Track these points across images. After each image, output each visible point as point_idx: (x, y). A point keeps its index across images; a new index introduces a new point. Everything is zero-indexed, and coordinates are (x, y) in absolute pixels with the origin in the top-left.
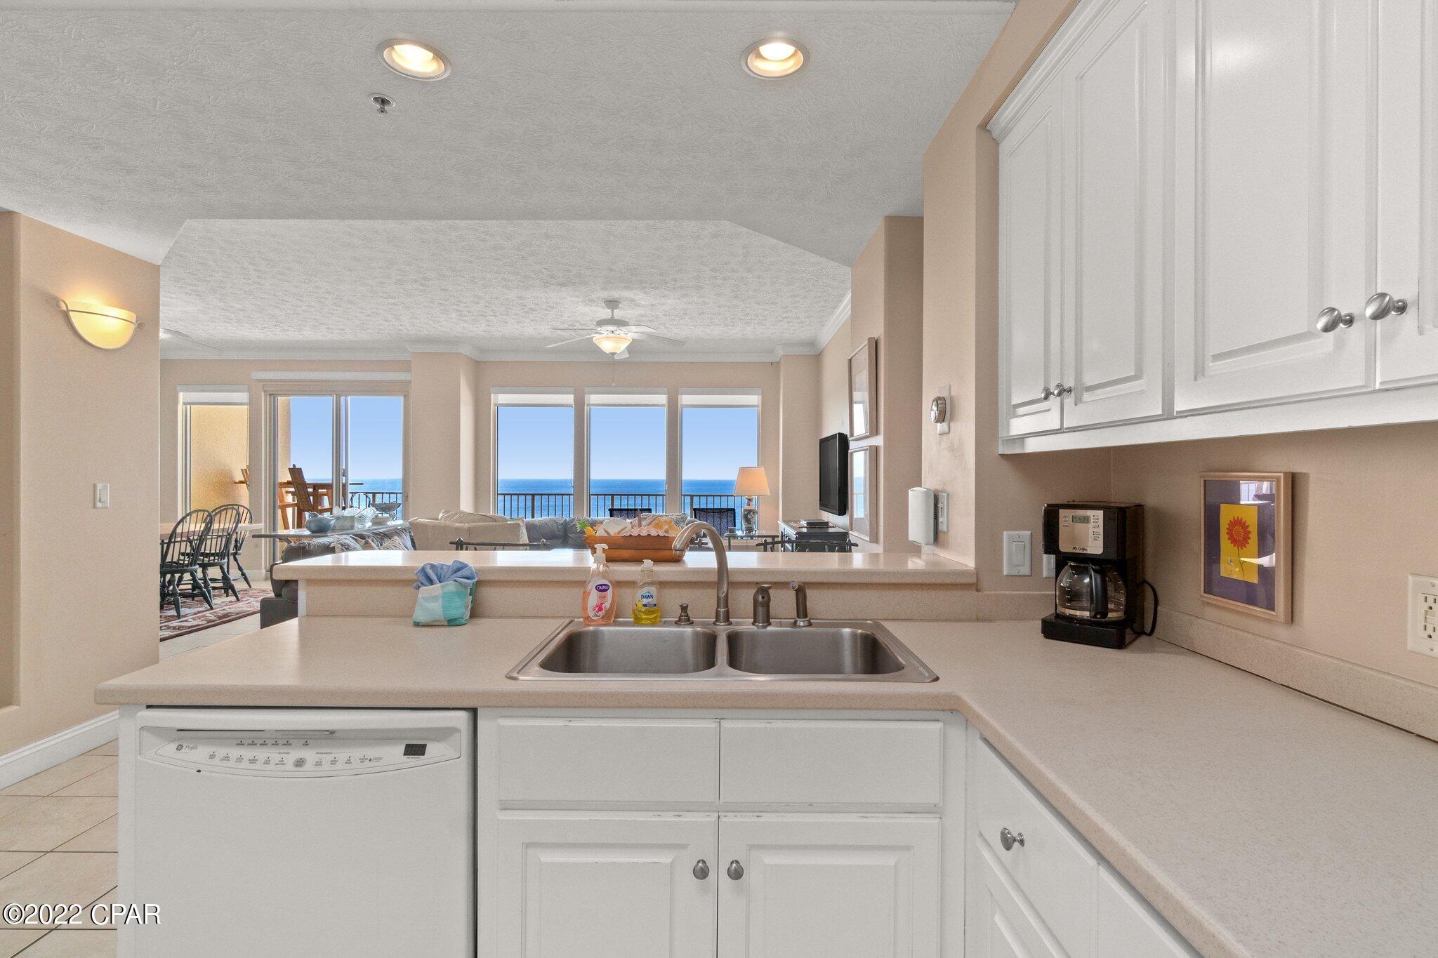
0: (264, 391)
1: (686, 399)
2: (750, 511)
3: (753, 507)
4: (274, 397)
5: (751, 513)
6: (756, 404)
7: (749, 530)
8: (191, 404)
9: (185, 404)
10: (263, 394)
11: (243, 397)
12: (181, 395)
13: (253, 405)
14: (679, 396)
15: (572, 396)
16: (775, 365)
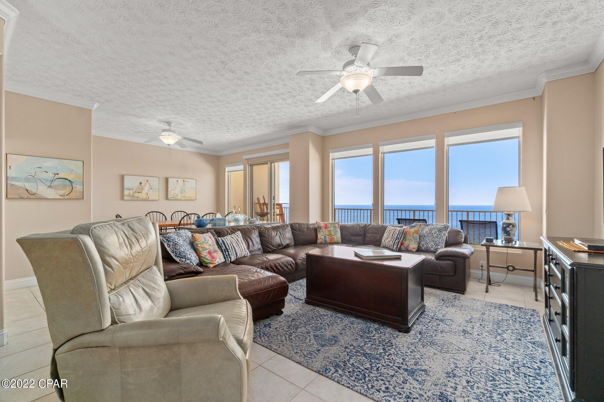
0: (248, 164)
1: (450, 140)
2: (510, 224)
3: (511, 221)
4: (252, 166)
5: (511, 226)
6: (517, 135)
7: (509, 240)
8: (230, 172)
9: (228, 172)
10: (247, 165)
11: (241, 167)
12: (227, 168)
13: (245, 170)
14: (446, 139)
15: (371, 149)
16: (538, 100)
